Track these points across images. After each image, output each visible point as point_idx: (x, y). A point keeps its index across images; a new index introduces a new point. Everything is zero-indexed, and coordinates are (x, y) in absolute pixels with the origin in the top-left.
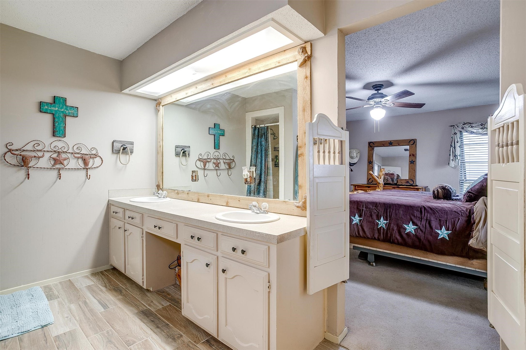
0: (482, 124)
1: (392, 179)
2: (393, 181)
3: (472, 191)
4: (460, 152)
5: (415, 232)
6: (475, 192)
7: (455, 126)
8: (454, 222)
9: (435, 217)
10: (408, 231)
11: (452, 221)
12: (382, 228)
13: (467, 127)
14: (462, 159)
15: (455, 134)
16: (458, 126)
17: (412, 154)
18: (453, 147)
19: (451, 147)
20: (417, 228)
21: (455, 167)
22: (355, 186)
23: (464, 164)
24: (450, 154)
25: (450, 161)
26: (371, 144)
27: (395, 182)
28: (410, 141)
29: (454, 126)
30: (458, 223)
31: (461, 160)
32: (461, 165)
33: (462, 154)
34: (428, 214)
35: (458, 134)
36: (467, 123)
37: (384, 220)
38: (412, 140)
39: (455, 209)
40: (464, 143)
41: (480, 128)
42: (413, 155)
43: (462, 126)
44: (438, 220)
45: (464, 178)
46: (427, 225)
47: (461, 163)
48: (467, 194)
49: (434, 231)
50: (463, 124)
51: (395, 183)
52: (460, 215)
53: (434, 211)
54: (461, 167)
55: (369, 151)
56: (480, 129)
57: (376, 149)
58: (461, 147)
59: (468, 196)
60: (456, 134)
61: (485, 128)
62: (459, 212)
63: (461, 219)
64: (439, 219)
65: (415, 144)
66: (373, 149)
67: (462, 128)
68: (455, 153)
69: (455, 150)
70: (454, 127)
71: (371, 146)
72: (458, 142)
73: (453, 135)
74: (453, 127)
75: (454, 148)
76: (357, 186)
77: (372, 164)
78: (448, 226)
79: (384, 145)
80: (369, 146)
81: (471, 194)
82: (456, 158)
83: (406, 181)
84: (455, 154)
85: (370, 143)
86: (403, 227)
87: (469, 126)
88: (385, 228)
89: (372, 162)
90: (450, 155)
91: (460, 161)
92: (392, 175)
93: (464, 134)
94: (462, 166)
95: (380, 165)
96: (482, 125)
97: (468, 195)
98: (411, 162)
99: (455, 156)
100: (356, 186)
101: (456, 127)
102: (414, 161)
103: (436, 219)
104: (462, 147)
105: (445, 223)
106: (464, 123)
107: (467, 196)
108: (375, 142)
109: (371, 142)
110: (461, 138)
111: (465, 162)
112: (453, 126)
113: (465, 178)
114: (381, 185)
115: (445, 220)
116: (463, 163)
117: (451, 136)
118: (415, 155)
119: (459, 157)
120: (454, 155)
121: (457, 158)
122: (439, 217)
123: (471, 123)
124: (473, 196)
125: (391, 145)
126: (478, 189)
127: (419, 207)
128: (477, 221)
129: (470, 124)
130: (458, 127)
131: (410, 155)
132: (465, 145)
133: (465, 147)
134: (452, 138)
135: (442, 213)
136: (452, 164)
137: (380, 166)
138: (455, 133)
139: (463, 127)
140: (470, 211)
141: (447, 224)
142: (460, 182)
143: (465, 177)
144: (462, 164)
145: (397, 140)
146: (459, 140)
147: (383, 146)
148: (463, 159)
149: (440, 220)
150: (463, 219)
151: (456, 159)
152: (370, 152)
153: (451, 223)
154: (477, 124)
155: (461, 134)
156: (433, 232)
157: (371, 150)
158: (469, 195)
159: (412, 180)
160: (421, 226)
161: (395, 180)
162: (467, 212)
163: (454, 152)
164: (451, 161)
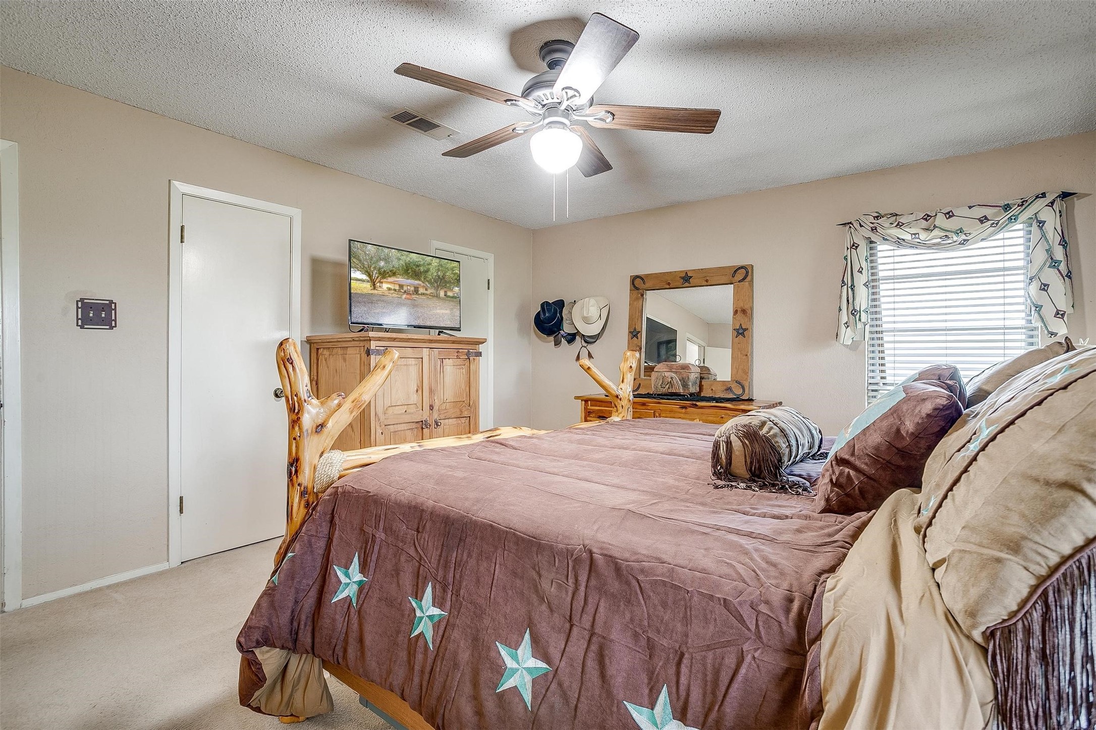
0: (928, 216)
1: (684, 382)
2: (685, 385)
3: (853, 454)
4: (868, 300)
5: (534, 697)
6: (866, 464)
7: (853, 224)
8: (717, 673)
9: (632, 620)
10: (508, 684)
11: (704, 665)
12: (421, 643)
13: (887, 225)
14: (875, 323)
15: (855, 246)
16: (860, 224)
17: (741, 308)
18: (849, 285)
19: (842, 287)
20: (546, 675)
21: (854, 346)
22: (586, 401)
23: (880, 335)
24: (840, 307)
25: (841, 328)
26: (638, 282)
27: (693, 389)
28: (735, 272)
29: (851, 223)
30: (735, 686)
31: (872, 326)
32: (873, 339)
33: (875, 306)
34: (602, 601)
35: (863, 250)
36: (886, 215)
37: (434, 605)
38: (742, 267)
39: (727, 589)
40: (881, 274)
41: (923, 229)
42: (744, 311)
43: (873, 223)
44: (643, 643)
45: (879, 378)
46: (591, 664)
47: (871, 332)
48: (833, 472)
49: (615, 709)
50: (874, 217)
51: (691, 394)
52: (749, 629)
53: (628, 583)
54: (873, 346)
55: (631, 302)
56: (922, 231)
57: (649, 295)
58: (872, 284)
59: (837, 479)
60: (857, 247)
61: (935, 227)
62: (746, 612)
63: (754, 658)
64: (648, 638)
65: (749, 278)
66: (642, 295)
67: (872, 230)
68: (853, 305)
69: (853, 294)
70: (850, 227)
71: (637, 289)
72: (861, 272)
73: (849, 250)
74: (848, 227)
75: (850, 289)
76: (592, 400)
77: (639, 337)
78: (683, 693)
79: (669, 284)
80: (633, 288)
81: (847, 470)
82: (857, 319)
83: (725, 388)
84: (854, 308)
85: (634, 279)
86: (493, 654)
87: (891, 224)
88: (431, 646)
89: (639, 332)
90: (840, 310)
91: (867, 327)
92: (684, 369)
93: (879, 248)
94: (876, 342)
95: (703, 344)
96: (926, 220)
97: (837, 473)
98: (738, 332)
99: (854, 313)
100: (589, 402)
101: (857, 225)
102: (745, 330)
103: (636, 635)
104: (873, 287)
105: (672, 671)
106: (876, 215)
107: (831, 480)
108: (648, 276)
109: (637, 277)
110: (872, 261)
111: (884, 330)
112: (848, 223)
113: (882, 378)
114: (624, 403)
115: (676, 651)
116: (877, 333)
117: (844, 254)
118: (749, 312)
119: (864, 317)
120: (851, 308)
121: (860, 320)
122: (649, 626)
123: (897, 215)
124: (858, 478)
125: (687, 284)
126: (877, 448)
127: (572, 555)
128: (832, 704)
129: (894, 216)
130: (861, 226)
131: (736, 312)
132: (882, 280)
133: (882, 287)
134: (846, 259)
135: (664, 605)
136: (847, 336)
137: (704, 347)
138: (853, 245)
139: (875, 225)
140: (805, 612)
141: (683, 680)
142: (868, 390)
143: (883, 375)
144: (875, 336)
145: (702, 269)
146: (864, 264)
147: (668, 287)
148: (878, 323)
149: (651, 646)
150: (761, 664)
151: (856, 321)
152: (635, 303)
153: (700, 676)
154: (912, 218)
155: (871, 249)
156: (612, 713)
157: (637, 299)
158: (841, 474)
159: (739, 383)
160: (563, 664)
161: (690, 384)
162: (788, 611)
163: (851, 301)
164: (843, 327)
